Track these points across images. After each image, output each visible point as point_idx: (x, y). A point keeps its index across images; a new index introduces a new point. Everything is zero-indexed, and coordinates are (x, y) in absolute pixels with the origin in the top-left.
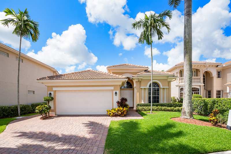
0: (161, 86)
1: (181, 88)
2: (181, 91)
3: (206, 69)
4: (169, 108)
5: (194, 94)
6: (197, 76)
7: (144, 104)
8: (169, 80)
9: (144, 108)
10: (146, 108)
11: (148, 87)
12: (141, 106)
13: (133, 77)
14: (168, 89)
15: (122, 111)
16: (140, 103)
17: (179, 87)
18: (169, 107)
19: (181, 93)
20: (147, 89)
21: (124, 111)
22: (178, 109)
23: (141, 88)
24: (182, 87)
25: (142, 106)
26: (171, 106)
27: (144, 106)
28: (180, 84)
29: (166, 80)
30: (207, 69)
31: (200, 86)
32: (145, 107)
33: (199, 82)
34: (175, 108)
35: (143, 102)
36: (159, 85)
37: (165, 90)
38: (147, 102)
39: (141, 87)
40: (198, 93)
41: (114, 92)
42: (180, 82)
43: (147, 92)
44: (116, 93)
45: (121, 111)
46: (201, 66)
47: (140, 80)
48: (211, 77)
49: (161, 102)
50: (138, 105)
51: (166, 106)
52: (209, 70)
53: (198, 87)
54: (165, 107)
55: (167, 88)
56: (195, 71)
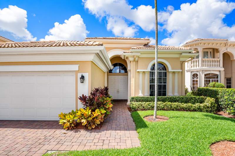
0: (170, 69)
1: (193, 73)
2: (193, 78)
3: (225, 49)
4: (184, 105)
5: (212, 82)
6: (214, 57)
7: (142, 98)
8: (182, 59)
9: (142, 105)
10: (145, 105)
11: (149, 70)
12: (137, 101)
13: (125, 54)
14: (180, 74)
15: (90, 119)
16: (137, 96)
17: (191, 72)
18: (183, 102)
19: (194, 81)
20: (147, 73)
21: (96, 117)
22: (200, 106)
23: (138, 72)
24: (195, 73)
25: (140, 101)
26: (186, 102)
27: (143, 101)
28: (193, 68)
29: (178, 58)
30: (227, 50)
31: (220, 71)
32: (145, 103)
33: (218, 65)
34: (194, 105)
35: (140, 95)
36: (167, 67)
37: (176, 75)
38: (147, 94)
39: (138, 70)
40: (217, 81)
41: (79, 76)
42: (193, 66)
43: (147, 77)
44: (83, 77)
45: (88, 118)
46: (221, 44)
47: (137, 59)
48: (231, 60)
49: (170, 93)
50: (133, 98)
51: (178, 101)
52: (229, 51)
53: (218, 73)
54: (176, 103)
55: (179, 72)
56: (211, 52)
